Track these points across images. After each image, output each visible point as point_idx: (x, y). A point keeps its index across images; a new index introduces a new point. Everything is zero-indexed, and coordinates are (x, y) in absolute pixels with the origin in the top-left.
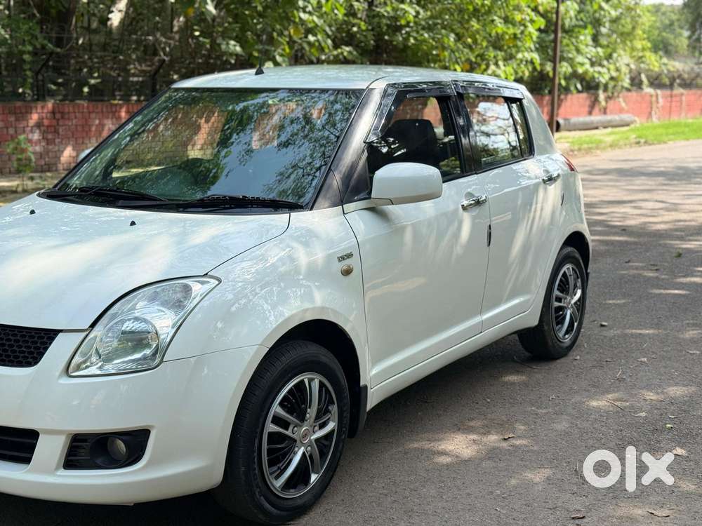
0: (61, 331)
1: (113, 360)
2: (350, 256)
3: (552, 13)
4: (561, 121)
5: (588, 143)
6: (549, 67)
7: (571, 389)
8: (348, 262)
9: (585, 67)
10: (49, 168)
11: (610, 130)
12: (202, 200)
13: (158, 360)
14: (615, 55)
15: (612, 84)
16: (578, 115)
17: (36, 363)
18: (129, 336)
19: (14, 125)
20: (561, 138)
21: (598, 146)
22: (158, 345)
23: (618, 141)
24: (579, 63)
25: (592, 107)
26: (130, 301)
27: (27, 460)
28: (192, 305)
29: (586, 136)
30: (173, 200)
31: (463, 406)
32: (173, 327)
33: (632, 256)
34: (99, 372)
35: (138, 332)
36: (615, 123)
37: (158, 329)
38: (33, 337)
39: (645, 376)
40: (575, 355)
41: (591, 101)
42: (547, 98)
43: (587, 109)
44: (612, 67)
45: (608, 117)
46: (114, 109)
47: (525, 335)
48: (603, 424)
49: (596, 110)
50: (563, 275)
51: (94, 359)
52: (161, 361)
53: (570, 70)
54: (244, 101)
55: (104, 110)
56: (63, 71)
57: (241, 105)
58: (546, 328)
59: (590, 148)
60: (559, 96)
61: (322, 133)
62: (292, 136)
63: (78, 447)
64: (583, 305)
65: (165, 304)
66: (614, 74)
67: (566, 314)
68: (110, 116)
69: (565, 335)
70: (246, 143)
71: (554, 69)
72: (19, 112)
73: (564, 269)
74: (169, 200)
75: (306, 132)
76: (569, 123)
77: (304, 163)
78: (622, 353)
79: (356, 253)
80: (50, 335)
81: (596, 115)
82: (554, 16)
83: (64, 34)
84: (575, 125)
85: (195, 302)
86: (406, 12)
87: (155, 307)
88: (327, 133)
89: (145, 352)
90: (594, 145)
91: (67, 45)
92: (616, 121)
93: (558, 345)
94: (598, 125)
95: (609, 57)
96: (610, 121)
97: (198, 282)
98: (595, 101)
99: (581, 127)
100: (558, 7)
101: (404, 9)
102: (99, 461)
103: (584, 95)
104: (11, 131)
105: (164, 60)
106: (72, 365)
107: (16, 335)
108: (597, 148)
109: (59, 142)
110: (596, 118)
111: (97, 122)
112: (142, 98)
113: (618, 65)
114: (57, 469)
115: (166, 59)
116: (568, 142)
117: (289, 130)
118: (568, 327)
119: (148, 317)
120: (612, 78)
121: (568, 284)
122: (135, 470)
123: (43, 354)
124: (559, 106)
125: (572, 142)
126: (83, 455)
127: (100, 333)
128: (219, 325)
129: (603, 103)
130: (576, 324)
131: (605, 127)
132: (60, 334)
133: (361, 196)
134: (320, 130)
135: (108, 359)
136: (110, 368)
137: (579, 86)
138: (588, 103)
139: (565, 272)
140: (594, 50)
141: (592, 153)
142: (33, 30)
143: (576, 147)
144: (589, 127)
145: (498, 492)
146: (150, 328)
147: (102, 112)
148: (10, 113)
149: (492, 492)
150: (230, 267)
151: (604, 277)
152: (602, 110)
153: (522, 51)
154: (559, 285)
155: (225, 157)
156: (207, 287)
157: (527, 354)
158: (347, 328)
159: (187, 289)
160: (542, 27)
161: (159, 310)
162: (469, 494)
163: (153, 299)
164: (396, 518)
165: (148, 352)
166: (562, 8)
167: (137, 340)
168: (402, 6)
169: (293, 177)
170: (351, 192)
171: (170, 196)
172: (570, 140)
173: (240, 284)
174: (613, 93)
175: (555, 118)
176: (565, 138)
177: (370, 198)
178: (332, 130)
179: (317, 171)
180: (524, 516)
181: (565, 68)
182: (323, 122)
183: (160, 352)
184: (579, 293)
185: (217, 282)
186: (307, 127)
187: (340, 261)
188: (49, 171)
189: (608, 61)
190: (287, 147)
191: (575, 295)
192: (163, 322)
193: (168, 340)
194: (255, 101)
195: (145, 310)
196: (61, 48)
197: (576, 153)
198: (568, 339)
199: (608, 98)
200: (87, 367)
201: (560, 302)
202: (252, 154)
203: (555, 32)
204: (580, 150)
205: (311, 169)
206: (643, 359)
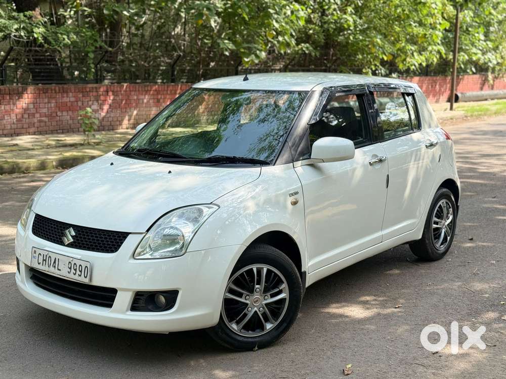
0: (130, 233)
1: (159, 250)
2: (296, 193)
3: (453, 19)
4: (459, 95)
5: (477, 111)
6: (451, 57)
7: (442, 279)
8: (296, 196)
9: (478, 56)
10: (104, 128)
11: (496, 101)
12: (210, 158)
13: (183, 251)
14: (501, 47)
15: (498, 68)
16: (472, 90)
17: (116, 251)
18: (168, 237)
19: (81, 100)
20: (458, 107)
21: (486, 113)
22: (183, 243)
23: (501, 109)
24: (474, 53)
25: (483, 84)
26: (169, 217)
27: (110, 306)
28: (203, 221)
29: (478, 106)
30: (192, 158)
31: (372, 288)
32: (192, 233)
33: (497, 194)
34: (150, 257)
35: (172, 235)
36: (500, 96)
37: (184, 234)
38: (120, 237)
39: (492, 272)
40: (448, 258)
41: (482, 80)
42: (449, 78)
43: (479, 86)
44: (498, 56)
45: (495, 92)
46: (146, 89)
47: (414, 245)
48: (460, 300)
49: (486, 86)
50: (439, 207)
51: (148, 250)
52: (186, 252)
53: (466, 57)
54: (236, 96)
55: (140, 89)
56: (113, 63)
57: (235, 99)
58: (427, 242)
59: (480, 115)
60: (458, 76)
61: (285, 114)
62: (267, 115)
63: (139, 299)
64: (454, 226)
65: (188, 219)
66: (500, 61)
67: (441, 232)
68: (144, 93)
69: (441, 245)
70: (238, 121)
71: (454, 58)
72: (85, 91)
73: (440, 203)
74: (190, 158)
75: (275, 113)
76: (465, 96)
77: (274, 133)
78: (480, 257)
79: (300, 192)
80: (124, 235)
81: (486, 90)
82: (455, 21)
83: (115, 38)
84: (469, 97)
85: (205, 219)
86: (348, 20)
87: (182, 221)
88: (288, 114)
89: (176, 246)
90: (483, 113)
91: (116, 46)
92: (501, 94)
93: (436, 252)
94: (488, 97)
95: (496, 49)
96: (496, 95)
97: (207, 207)
98: (486, 80)
99: (474, 99)
100: (457, 15)
101: (346, 18)
102: (150, 307)
103: (477, 76)
104: (80, 104)
105: (180, 55)
106: (136, 253)
107: (105, 235)
108: (485, 115)
109: (110, 111)
110: (486, 92)
111: (135, 98)
112: (165, 81)
113: (503, 54)
114: (127, 311)
115: (181, 54)
116: (463, 110)
117: (265, 110)
118: (443, 240)
119: (178, 226)
120: (498, 64)
121: (443, 213)
122: (170, 313)
123: (120, 246)
124: (458, 84)
125: (466, 111)
126: (142, 303)
127: (152, 235)
128: (219, 232)
129: (491, 82)
130: (449, 238)
131: (492, 99)
132: (130, 235)
133: (305, 157)
134: (283, 112)
135: (156, 250)
136: (157, 255)
137: (474, 70)
138: (480, 81)
139: (440, 205)
140: (484, 43)
141: (481, 118)
142: (95, 36)
143: (469, 114)
144: (480, 99)
145: (389, 337)
146: (179, 233)
147: (139, 91)
148: (79, 92)
149: (385, 338)
150: (225, 199)
151: (475, 208)
152: (491, 87)
153: (432, 45)
154: (436, 214)
155: (224, 131)
156: (211, 210)
157: (417, 257)
158: (295, 237)
159: (200, 211)
160: (447, 28)
161: (184, 222)
162: (371, 338)
163: (181, 217)
164: (325, 349)
165: (178, 246)
166: (461, 16)
167: (172, 240)
168: (345, 16)
169: (267, 141)
170: (299, 155)
171: (190, 155)
172: (465, 109)
173: (231, 209)
174: (499, 74)
175: (455, 92)
176: (462, 107)
177: (310, 158)
178: (292, 112)
179: (281, 137)
180: (403, 351)
181: (463, 57)
182: (286, 106)
183: (185, 247)
184: (451, 217)
185: (217, 208)
186: (276, 110)
187: (290, 196)
188: (103, 130)
189: (495, 52)
190: (264, 122)
191: (448, 219)
192: (187, 230)
193: (190, 240)
194: (243, 97)
195: (177, 223)
196: (113, 48)
197: (469, 118)
198: (442, 248)
199: (495, 78)
200: (144, 254)
201: (437, 224)
202: (242, 128)
203: (456, 31)
204: (472, 116)
205: (278, 137)
206: (493, 262)
